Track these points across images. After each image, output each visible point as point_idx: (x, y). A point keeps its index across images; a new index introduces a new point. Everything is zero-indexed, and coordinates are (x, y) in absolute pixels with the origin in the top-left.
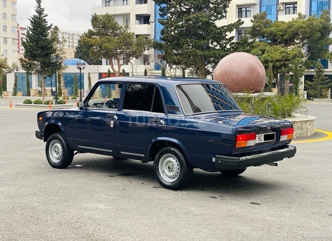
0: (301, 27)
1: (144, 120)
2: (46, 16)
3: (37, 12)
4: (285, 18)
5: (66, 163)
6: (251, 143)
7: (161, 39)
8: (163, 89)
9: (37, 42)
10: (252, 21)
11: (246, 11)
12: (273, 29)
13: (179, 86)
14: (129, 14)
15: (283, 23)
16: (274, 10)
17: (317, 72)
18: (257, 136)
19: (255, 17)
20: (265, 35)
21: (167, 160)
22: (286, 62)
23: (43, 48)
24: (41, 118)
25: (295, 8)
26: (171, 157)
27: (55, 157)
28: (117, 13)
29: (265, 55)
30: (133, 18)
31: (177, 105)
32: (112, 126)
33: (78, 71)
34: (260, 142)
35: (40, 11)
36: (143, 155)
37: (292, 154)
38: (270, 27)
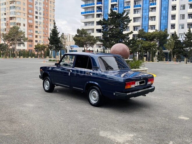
0: (156, 34)
1: (83, 73)
2: (57, 29)
3: (54, 27)
4: (151, 31)
5: (51, 90)
6: (133, 86)
7: (103, 38)
8: (92, 58)
9: (54, 38)
10: (138, 32)
11: (137, 28)
12: (146, 35)
13: (100, 57)
14: (94, 29)
15: (150, 33)
16: (147, 28)
17: (160, 51)
18: (136, 82)
19: (139, 30)
20: (143, 37)
21: (93, 92)
22: (150, 48)
23: (56, 41)
24: (41, 70)
25: (155, 27)
26: (95, 91)
27: (47, 87)
28: (90, 28)
29: (142, 45)
30: (95, 30)
31: (98, 66)
32: (69, 75)
33: (71, 49)
34: (138, 85)
35: (55, 27)
36: (82, 89)
37: (153, 90)
38: (145, 34)
